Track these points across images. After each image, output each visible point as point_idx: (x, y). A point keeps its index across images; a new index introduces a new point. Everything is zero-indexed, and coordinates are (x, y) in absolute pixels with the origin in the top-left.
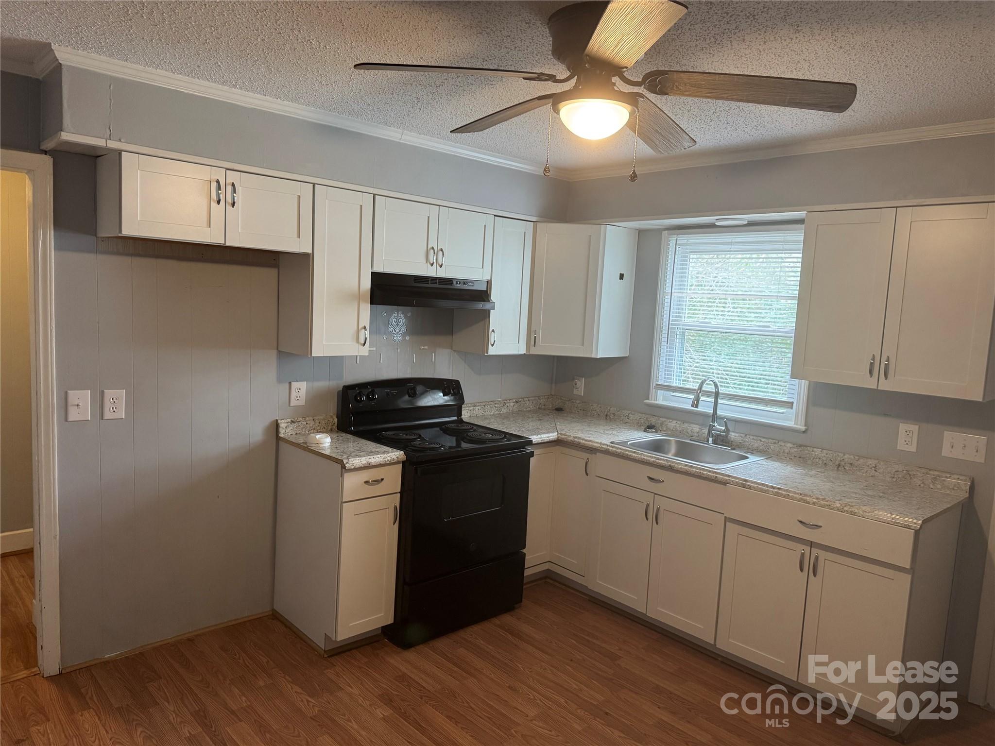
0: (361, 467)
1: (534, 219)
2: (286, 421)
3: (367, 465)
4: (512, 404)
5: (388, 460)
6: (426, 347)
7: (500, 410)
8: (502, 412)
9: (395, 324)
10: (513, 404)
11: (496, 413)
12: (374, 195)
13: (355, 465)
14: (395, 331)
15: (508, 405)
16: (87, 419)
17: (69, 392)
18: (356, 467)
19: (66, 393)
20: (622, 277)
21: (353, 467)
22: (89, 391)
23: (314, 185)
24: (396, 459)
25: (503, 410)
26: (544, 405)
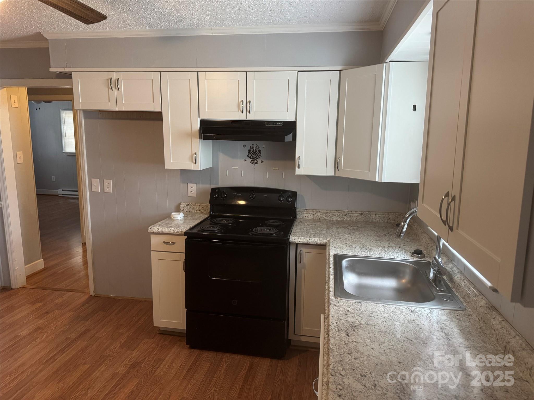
0: (157, 233)
1: (339, 68)
2: (185, 204)
3: (161, 232)
4: (355, 215)
5: (175, 232)
6: (277, 168)
7: (343, 218)
8: (344, 220)
9: (252, 152)
10: (357, 215)
11: (339, 219)
12: (198, 72)
13: (153, 231)
14: (252, 157)
15: (351, 215)
16: (98, 191)
17: (92, 179)
18: (154, 232)
19: (91, 180)
20: (415, 107)
21: (152, 232)
22: (99, 179)
23: (160, 72)
24: (180, 232)
25: (346, 218)
26: (394, 220)
